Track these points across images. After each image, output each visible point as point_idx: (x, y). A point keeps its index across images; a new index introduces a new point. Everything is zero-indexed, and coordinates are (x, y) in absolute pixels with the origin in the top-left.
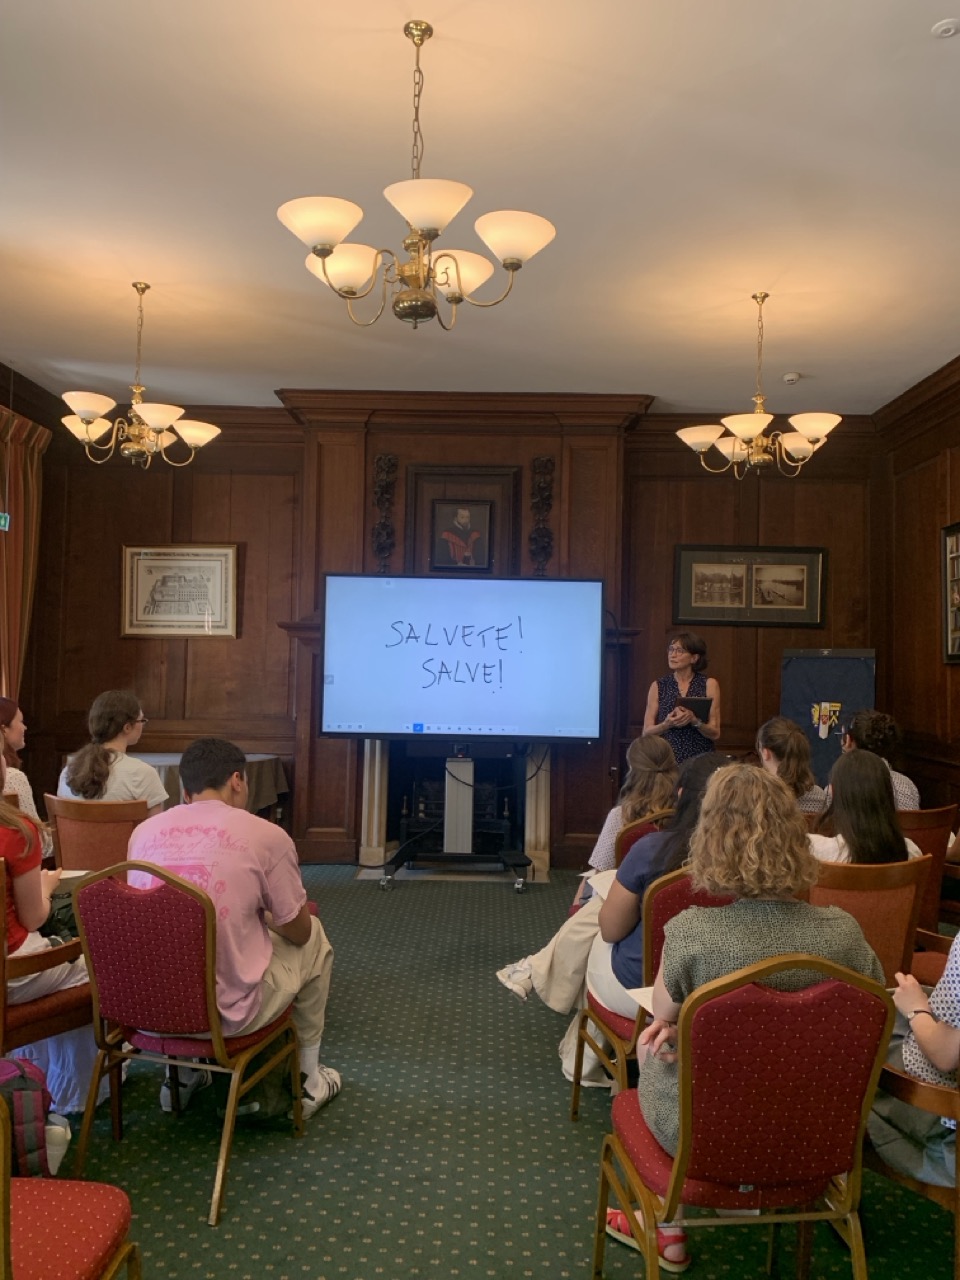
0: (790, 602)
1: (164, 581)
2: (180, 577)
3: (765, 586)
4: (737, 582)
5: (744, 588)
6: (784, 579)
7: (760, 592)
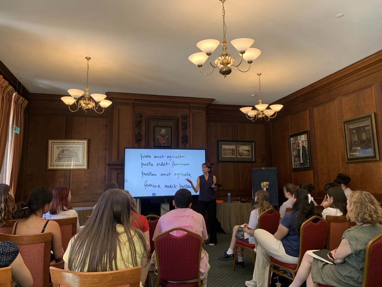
0: (246, 156)
1: (63, 151)
2: (68, 150)
3: (240, 151)
4: (233, 150)
5: (235, 152)
6: (245, 149)
7: (239, 153)
